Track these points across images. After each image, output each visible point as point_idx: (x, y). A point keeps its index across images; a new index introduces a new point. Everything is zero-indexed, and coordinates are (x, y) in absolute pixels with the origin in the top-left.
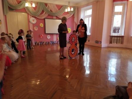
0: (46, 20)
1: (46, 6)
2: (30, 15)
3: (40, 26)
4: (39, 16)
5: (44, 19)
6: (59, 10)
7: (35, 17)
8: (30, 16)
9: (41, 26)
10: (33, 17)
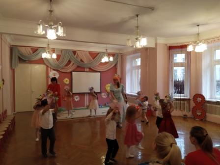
1: (75, 55)
2: (50, 68)
3: (64, 83)
4: (63, 68)
6: (93, 59)
7: (57, 71)
10: (54, 70)
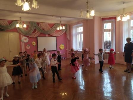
0: (38, 38)
1: (39, 25)
3: (33, 45)
4: (31, 35)
5: (37, 38)
6: (51, 28)
7: (27, 36)
8: (21, 35)
10: (25, 36)
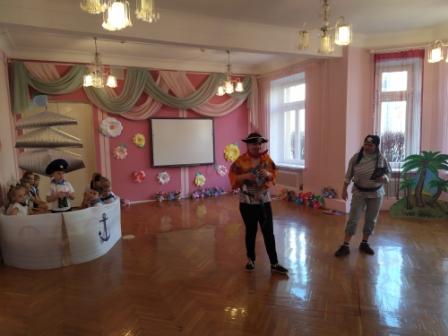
1: (155, 80)
2: (102, 111)
3: (135, 144)
4: (131, 111)
9: (137, 142)
